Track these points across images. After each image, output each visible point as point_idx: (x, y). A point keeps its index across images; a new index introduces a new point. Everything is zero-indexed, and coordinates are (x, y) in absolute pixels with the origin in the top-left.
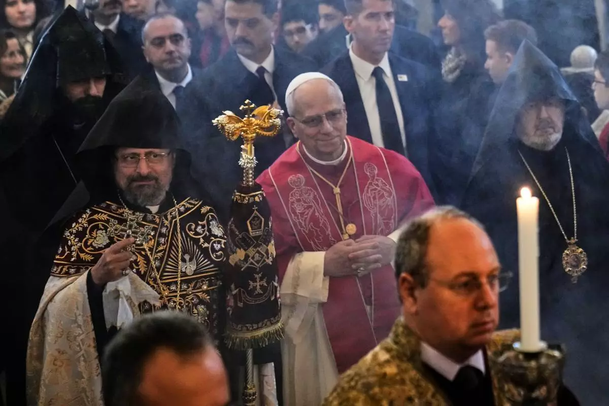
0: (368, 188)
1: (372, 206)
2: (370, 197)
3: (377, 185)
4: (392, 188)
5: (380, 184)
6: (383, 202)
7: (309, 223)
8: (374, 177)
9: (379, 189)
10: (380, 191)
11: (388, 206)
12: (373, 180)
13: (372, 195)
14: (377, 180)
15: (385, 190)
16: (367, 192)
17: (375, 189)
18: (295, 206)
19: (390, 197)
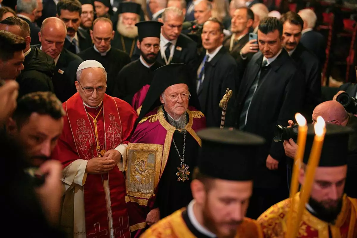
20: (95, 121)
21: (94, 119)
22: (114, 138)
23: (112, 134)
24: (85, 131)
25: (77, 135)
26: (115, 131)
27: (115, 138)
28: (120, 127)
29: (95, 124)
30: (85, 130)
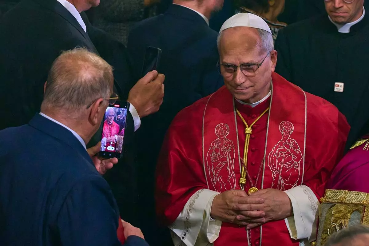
0: (277, 147)
1: (275, 167)
2: (275, 158)
3: (288, 146)
4: (303, 153)
5: (291, 146)
6: (289, 165)
7: (219, 175)
8: (287, 136)
9: (289, 150)
10: (288, 153)
11: (293, 169)
12: (284, 140)
13: (278, 155)
14: (289, 141)
15: (295, 153)
16: (275, 152)
17: (285, 150)
18: (213, 155)
19: (297, 160)
20: (249, 130)
21: (247, 126)
22: (281, 168)
23: (280, 160)
24: (225, 148)
25: (211, 153)
26: (286, 156)
27: (284, 169)
28: (302, 149)
29: (247, 135)
30: (225, 146)
